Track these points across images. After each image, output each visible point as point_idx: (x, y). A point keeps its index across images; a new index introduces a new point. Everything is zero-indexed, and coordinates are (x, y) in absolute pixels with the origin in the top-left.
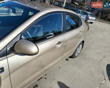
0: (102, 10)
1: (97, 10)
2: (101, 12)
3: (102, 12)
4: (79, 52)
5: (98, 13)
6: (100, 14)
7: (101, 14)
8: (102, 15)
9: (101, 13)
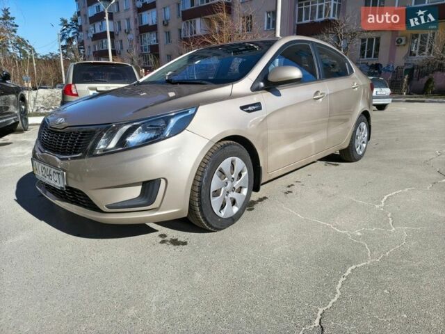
0: (410, 67)
1: (389, 71)
2: (405, 75)
3: (410, 72)
4: (364, 145)
5: (398, 79)
6: (405, 80)
7: (410, 80)
8: (415, 83)
9: (406, 77)
